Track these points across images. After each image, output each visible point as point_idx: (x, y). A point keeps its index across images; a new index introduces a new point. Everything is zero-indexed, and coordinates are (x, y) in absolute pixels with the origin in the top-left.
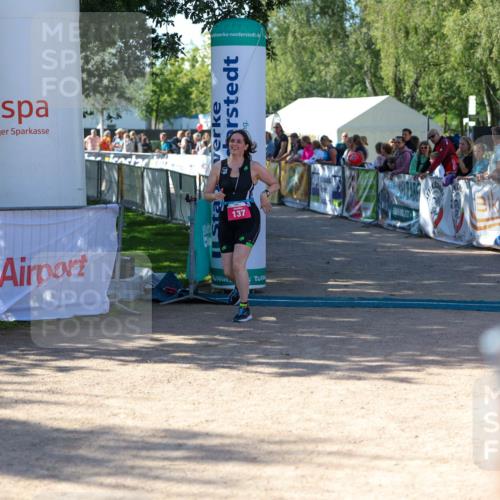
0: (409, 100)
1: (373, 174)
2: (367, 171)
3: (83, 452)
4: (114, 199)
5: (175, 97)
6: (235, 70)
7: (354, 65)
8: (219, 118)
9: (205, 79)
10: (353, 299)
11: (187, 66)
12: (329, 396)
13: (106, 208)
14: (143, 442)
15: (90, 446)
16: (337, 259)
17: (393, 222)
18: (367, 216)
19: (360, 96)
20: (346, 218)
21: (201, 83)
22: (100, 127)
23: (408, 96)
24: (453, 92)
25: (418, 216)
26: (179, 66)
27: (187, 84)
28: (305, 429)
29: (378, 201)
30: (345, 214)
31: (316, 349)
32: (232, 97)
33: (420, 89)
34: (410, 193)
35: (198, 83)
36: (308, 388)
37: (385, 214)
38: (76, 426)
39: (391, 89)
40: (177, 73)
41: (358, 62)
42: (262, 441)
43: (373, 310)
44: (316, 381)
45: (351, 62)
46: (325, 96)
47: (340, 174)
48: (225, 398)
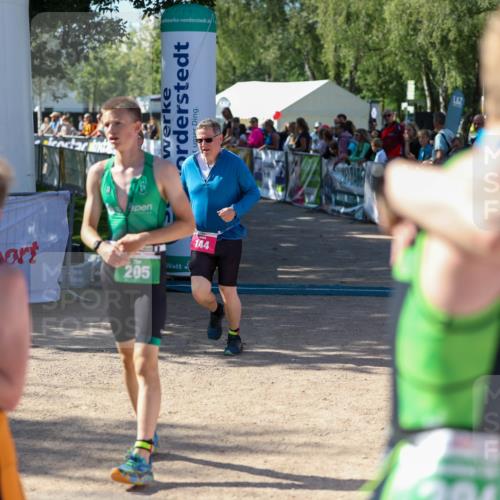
0: (347, 85)
1: (317, 160)
2: (311, 156)
3: (47, 444)
4: (56, 183)
5: (113, 79)
6: (186, 56)
7: (294, 49)
8: (169, 104)
9: (142, 62)
10: (304, 286)
11: (124, 48)
12: (290, 387)
13: (57, 195)
14: (108, 434)
15: (54, 438)
16: (283, 245)
17: (337, 208)
18: (310, 201)
19: (298, 80)
20: (290, 203)
21: (138, 67)
22: (37, 109)
23: (346, 80)
24: (391, 76)
25: (362, 201)
26: (117, 49)
27: (123, 67)
28: (270, 421)
29: (321, 187)
30: (288, 200)
31: (271, 338)
32: (183, 83)
33: (359, 73)
34: (354, 178)
35: (136, 66)
36: (268, 379)
37: (329, 199)
38: (38, 418)
39: (332, 74)
40: (114, 56)
41: (297, 46)
42: (228, 433)
43: (326, 298)
44: (275, 371)
45: (291, 46)
46: (264, 80)
47: (283, 159)
48: (184, 388)
